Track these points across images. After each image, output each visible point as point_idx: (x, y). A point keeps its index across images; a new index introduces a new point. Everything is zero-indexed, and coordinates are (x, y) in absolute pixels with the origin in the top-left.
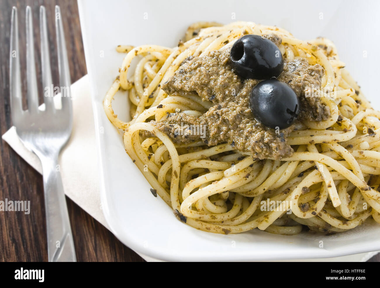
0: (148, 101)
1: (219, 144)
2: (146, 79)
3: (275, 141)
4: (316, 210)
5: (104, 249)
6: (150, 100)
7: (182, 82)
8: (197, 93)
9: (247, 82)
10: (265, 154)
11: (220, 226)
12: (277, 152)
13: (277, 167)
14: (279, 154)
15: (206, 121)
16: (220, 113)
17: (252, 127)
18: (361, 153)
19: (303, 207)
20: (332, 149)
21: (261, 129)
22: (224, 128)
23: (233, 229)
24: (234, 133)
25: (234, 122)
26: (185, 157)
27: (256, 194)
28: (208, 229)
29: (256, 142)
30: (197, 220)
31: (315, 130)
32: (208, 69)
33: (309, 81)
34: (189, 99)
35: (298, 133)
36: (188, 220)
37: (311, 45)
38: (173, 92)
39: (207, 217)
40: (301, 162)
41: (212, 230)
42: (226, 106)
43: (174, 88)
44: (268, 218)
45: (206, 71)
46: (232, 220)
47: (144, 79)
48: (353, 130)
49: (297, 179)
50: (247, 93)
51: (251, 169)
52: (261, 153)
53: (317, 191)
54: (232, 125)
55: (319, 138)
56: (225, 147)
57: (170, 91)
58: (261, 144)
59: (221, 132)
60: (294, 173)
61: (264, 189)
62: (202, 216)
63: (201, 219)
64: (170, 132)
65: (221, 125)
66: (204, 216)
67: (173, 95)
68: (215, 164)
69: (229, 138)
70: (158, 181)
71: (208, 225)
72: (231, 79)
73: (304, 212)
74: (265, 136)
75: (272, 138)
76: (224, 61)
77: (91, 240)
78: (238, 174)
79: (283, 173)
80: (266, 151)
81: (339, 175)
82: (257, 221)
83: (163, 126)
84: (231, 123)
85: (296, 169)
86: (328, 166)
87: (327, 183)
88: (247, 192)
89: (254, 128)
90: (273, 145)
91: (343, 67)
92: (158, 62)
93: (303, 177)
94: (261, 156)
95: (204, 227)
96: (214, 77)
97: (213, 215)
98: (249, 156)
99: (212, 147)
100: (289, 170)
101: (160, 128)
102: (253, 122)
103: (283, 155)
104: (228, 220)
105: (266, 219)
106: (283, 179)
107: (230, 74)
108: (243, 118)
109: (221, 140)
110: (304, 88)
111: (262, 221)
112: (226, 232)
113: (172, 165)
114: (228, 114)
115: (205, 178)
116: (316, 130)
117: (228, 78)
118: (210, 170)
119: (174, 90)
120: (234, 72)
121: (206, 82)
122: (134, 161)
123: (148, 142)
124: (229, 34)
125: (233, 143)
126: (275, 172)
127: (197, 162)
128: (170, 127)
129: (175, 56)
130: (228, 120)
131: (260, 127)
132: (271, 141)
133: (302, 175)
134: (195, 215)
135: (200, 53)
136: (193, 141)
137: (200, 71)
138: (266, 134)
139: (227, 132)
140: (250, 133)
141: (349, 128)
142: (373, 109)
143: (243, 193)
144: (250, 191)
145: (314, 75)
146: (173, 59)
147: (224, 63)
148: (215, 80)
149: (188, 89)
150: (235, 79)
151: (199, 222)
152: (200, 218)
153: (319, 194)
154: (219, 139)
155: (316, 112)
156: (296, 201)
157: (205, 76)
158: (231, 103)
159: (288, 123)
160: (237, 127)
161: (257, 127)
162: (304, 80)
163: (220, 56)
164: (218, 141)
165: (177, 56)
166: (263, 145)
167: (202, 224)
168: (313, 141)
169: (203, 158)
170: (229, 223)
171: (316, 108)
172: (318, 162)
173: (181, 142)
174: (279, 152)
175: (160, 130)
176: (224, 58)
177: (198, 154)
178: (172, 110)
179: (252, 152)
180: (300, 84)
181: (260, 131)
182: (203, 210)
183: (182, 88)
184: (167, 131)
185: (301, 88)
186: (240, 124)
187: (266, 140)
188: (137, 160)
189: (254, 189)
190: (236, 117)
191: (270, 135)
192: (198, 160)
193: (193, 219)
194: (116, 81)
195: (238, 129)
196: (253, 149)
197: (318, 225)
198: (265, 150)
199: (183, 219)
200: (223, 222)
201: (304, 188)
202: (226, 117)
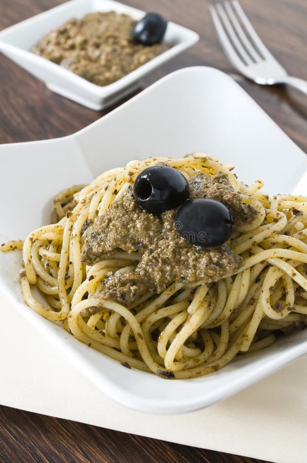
0: (66, 284)
1: (167, 287)
2: (48, 265)
3: (224, 257)
4: (290, 305)
5: (94, 452)
6: (69, 281)
7: (100, 246)
8: (121, 249)
9: (165, 215)
10: (219, 274)
11: (208, 366)
12: (231, 265)
13: (232, 283)
14: (234, 267)
15: (145, 270)
16: (157, 256)
17: (195, 254)
18: (301, 234)
19: (277, 307)
20: (275, 242)
21: (204, 252)
22: (168, 268)
23: (220, 363)
24: (181, 268)
25: (174, 257)
26: (141, 315)
27: (224, 319)
28: (199, 375)
29: (207, 266)
30: (183, 370)
31: (250, 231)
32: (121, 220)
33: (222, 188)
34: (114, 258)
35: (236, 242)
36: (175, 374)
37: (198, 158)
38: (95, 259)
39: (191, 363)
40: (252, 268)
41: (202, 372)
42: (157, 247)
43: (94, 254)
44: (247, 336)
45: (120, 223)
46: (213, 355)
47: (46, 266)
48: (283, 217)
49: (256, 286)
50: (171, 224)
51: (208, 297)
52: (215, 275)
53: (280, 287)
54: (174, 262)
55: (258, 238)
56: (174, 288)
57: (91, 260)
58: (212, 265)
59: (165, 273)
60: (250, 281)
61: (230, 310)
62: (186, 364)
63: (187, 367)
64: (117, 298)
65: (164, 267)
66: (188, 363)
67: (96, 263)
68: (173, 309)
69: (176, 276)
70: (123, 353)
71: (197, 370)
72: (147, 219)
73: (280, 312)
74: (212, 257)
75: (220, 255)
76: (131, 206)
77: (77, 450)
78: (202, 306)
79: (240, 286)
80: (220, 271)
81: (294, 262)
82: (236, 345)
83: (107, 294)
84: (172, 260)
85: (251, 277)
86: (282, 258)
87: (290, 273)
88: (214, 322)
89: (197, 254)
90: (225, 261)
91: (233, 169)
92: (53, 242)
93: (261, 281)
94: (217, 277)
95: (194, 373)
96: (131, 225)
97: (195, 358)
98: (201, 285)
99: (161, 293)
100: (245, 280)
101: (105, 297)
102: (192, 250)
103: (237, 266)
104: (210, 357)
105: (246, 338)
106: (244, 291)
107: (144, 215)
108: (181, 250)
109: (169, 282)
110: (222, 197)
111: (241, 343)
112: (216, 369)
113: (131, 329)
114: (165, 253)
115: (174, 323)
116: (252, 231)
117: (145, 219)
118: (171, 317)
119: (95, 257)
120: (147, 212)
121: (126, 232)
122: (89, 345)
123: (93, 320)
124: (115, 182)
125: (183, 278)
126: (232, 288)
127: (156, 314)
128: (114, 292)
129: (69, 227)
130: (167, 258)
131: (203, 250)
132: (220, 259)
133: (258, 280)
134: (180, 366)
135: (97, 212)
136: (141, 296)
137: (114, 226)
138: (212, 254)
139: (171, 270)
140: (196, 260)
141: (278, 217)
142: (280, 195)
143: (210, 325)
144: (216, 319)
145: (223, 181)
146: (69, 232)
147: (132, 208)
148: (134, 227)
149: (110, 249)
150: (152, 217)
151: (186, 371)
152: (185, 366)
153: (284, 289)
154: (167, 282)
155: (245, 214)
156: (269, 305)
157: (121, 228)
158: (161, 242)
159: (229, 233)
160: (180, 261)
161: (199, 252)
162: (218, 189)
163: (124, 203)
164: (166, 284)
165: (72, 227)
166: (215, 266)
167: (190, 371)
168: (255, 242)
169: (159, 308)
170: (213, 359)
171: (243, 210)
172: (270, 259)
173: (131, 302)
174: (233, 266)
175: (106, 300)
176: (130, 204)
177: (152, 307)
178: (104, 276)
179: (207, 278)
180: (217, 193)
181: (205, 254)
182: (184, 358)
183: (103, 251)
184: (113, 297)
185: (220, 197)
186: (181, 257)
187: (215, 260)
188: (91, 342)
189: (219, 316)
190: (174, 252)
191: (217, 253)
192: (156, 311)
193: (179, 371)
194: (22, 279)
195: (182, 263)
196: (206, 274)
197: (293, 322)
198: (219, 269)
199: (170, 375)
200: (206, 362)
201: (271, 289)
202: (165, 256)
